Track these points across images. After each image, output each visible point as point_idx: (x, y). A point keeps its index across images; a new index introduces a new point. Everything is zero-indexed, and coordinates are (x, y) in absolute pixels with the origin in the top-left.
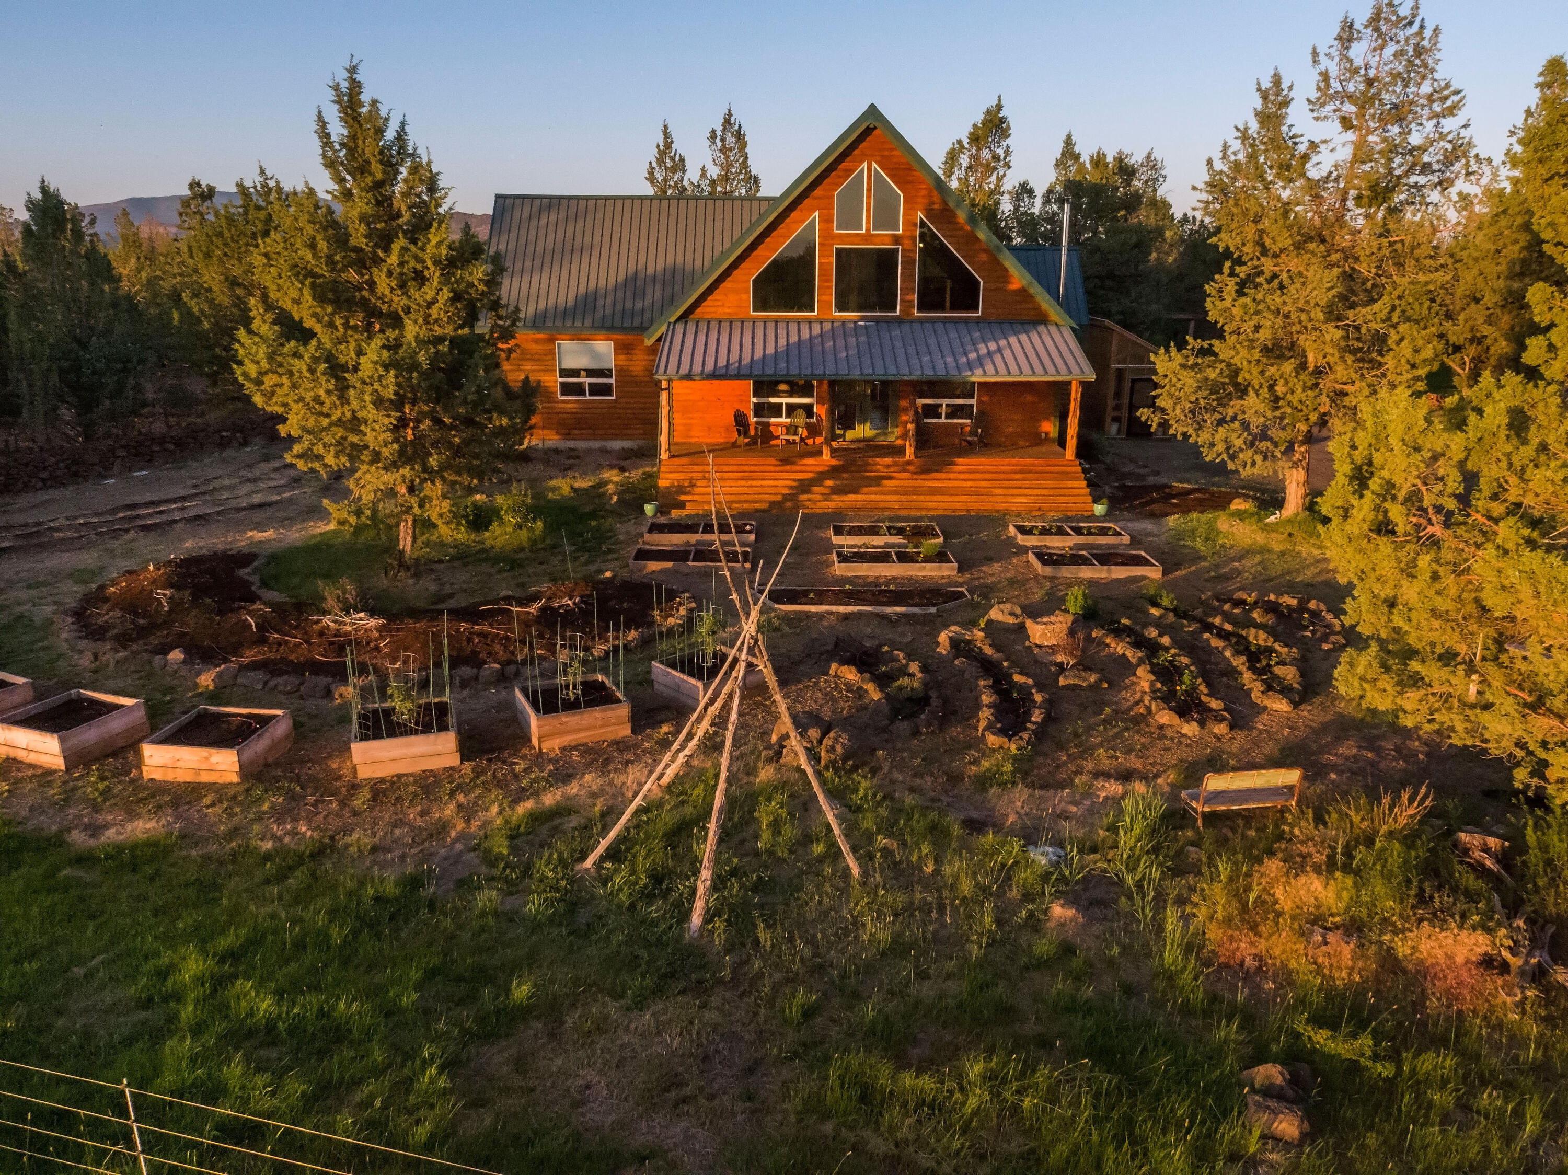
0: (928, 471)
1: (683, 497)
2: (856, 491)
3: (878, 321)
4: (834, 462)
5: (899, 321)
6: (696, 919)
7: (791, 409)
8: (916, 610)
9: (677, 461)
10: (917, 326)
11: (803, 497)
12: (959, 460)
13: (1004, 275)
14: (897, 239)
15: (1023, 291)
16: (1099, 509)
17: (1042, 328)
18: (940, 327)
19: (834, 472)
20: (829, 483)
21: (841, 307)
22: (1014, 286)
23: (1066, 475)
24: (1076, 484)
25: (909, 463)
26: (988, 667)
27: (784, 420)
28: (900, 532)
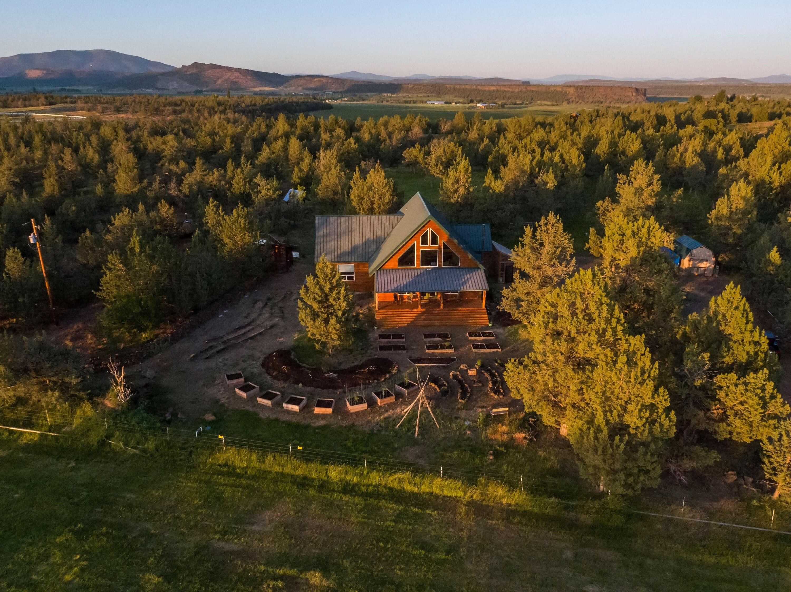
1: (384, 323)
3: (432, 268)
4: (422, 310)
5: (438, 268)
6: (416, 435)
8: (445, 365)
9: (380, 311)
11: (416, 322)
13: (467, 256)
14: (438, 247)
15: (472, 260)
16: (490, 325)
17: (477, 271)
18: (449, 270)
19: (423, 313)
20: (422, 317)
21: (422, 265)
22: (469, 259)
23: (482, 313)
24: (485, 317)
25: (442, 310)
26: (460, 381)
27: (407, 294)
28: (440, 336)
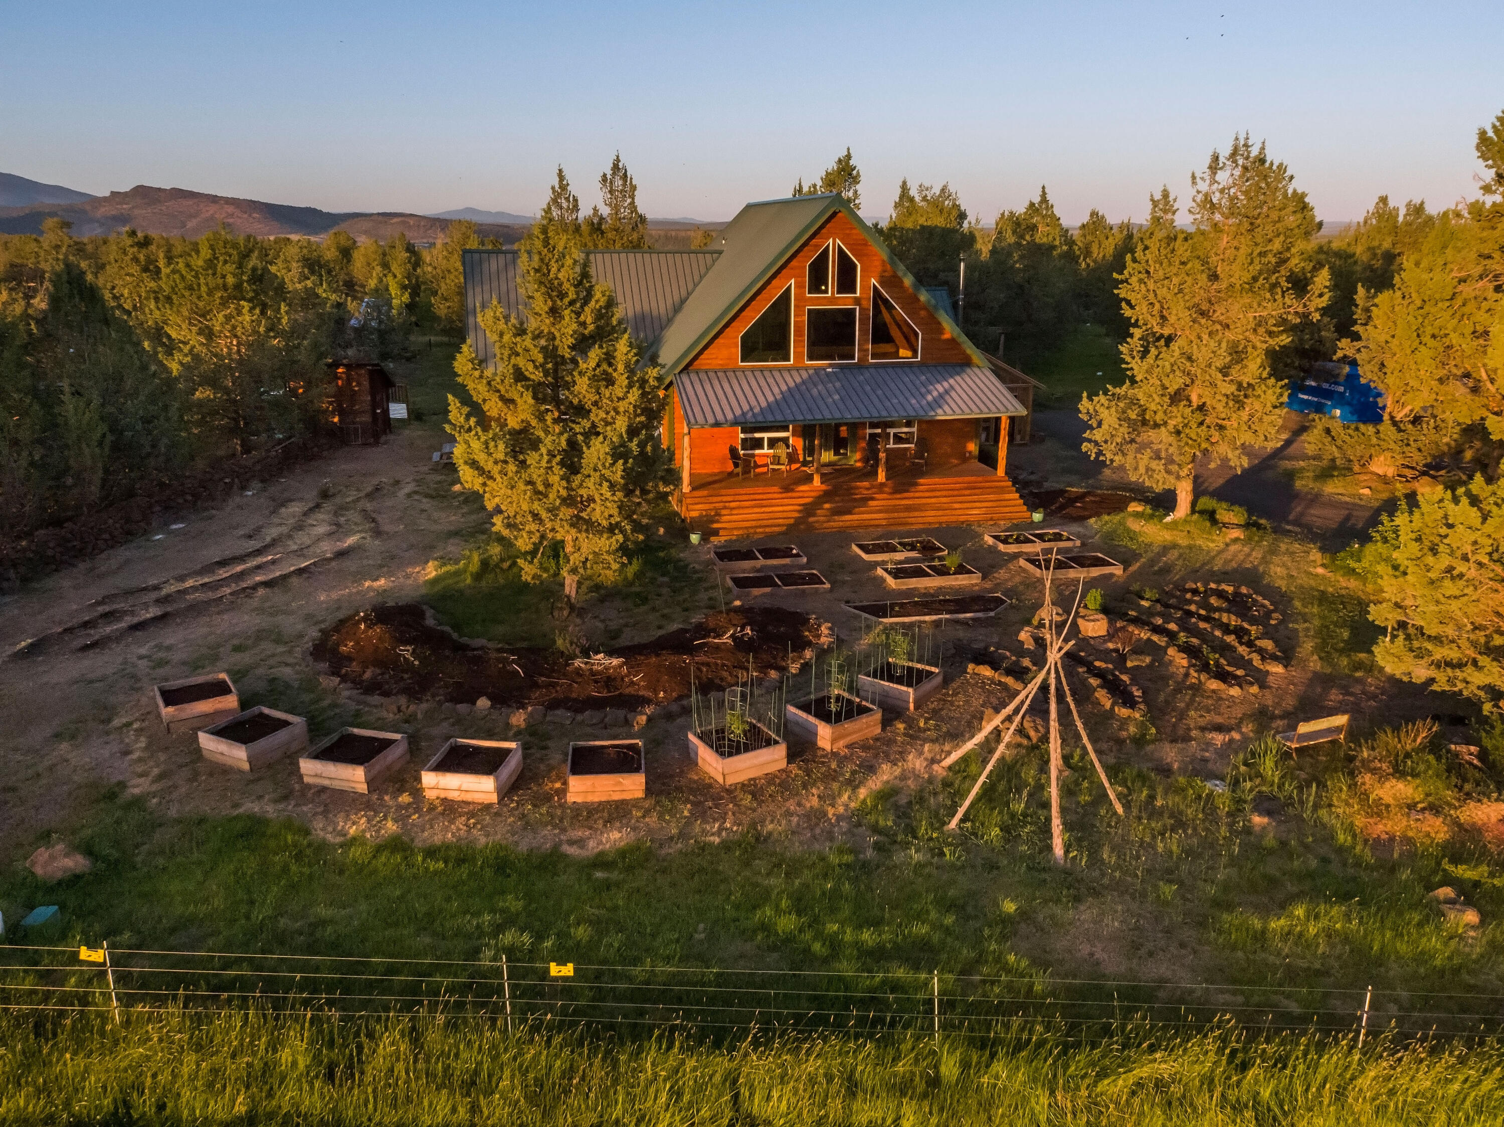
0: (900, 492)
1: (715, 526)
2: (850, 512)
3: (841, 367)
4: (824, 487)
5: (858, 366)
6: (1058, 850)
7: (773, 443)
8: (980, 615)
9: (696, 493)
10: (872, 370)
11: (811, 519)
12: (921, 481)
13: (940, 330)
14: (857, 301)
15: (953, 341)
16: (1037, 517)
17: (969, 370)
18: (890, 370)
19: (826, 496)
20: (827, 506)
21: (811, 358)
22: (947, 336)
23: (1002, 491)
24: (1011, 496)
25: (882, 484)
27: (765, 451)
28: (913, 548)
